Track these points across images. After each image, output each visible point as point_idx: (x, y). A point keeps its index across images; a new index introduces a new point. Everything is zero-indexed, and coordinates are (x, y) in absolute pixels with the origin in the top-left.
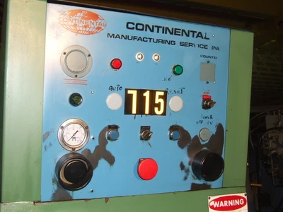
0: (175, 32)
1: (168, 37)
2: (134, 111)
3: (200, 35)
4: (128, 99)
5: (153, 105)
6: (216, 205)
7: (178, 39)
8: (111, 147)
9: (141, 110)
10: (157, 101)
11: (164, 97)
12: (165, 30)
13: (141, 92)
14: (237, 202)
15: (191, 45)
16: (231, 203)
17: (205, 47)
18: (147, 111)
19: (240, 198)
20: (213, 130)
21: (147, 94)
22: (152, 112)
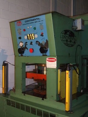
0: (33, 20)
1: (32, 21)
2: (29, 39)
3: (38, 19)
4: (28, 36)
5: (32, 37)
6: (48, 60)
7: (34, 21)
8: (27, 46)
9: (30, 39)
10: (33, 36)
11: (34, 35)
12: (31, 20)
13: (30, 35)
14: (54, 60)
15: (37, 22)
16: (52, 60)
17: (40, 21)
18: (31, 39)
19: (54, 59)
20: (45, 41)
21: (31, 35)
22: (32, 39)
